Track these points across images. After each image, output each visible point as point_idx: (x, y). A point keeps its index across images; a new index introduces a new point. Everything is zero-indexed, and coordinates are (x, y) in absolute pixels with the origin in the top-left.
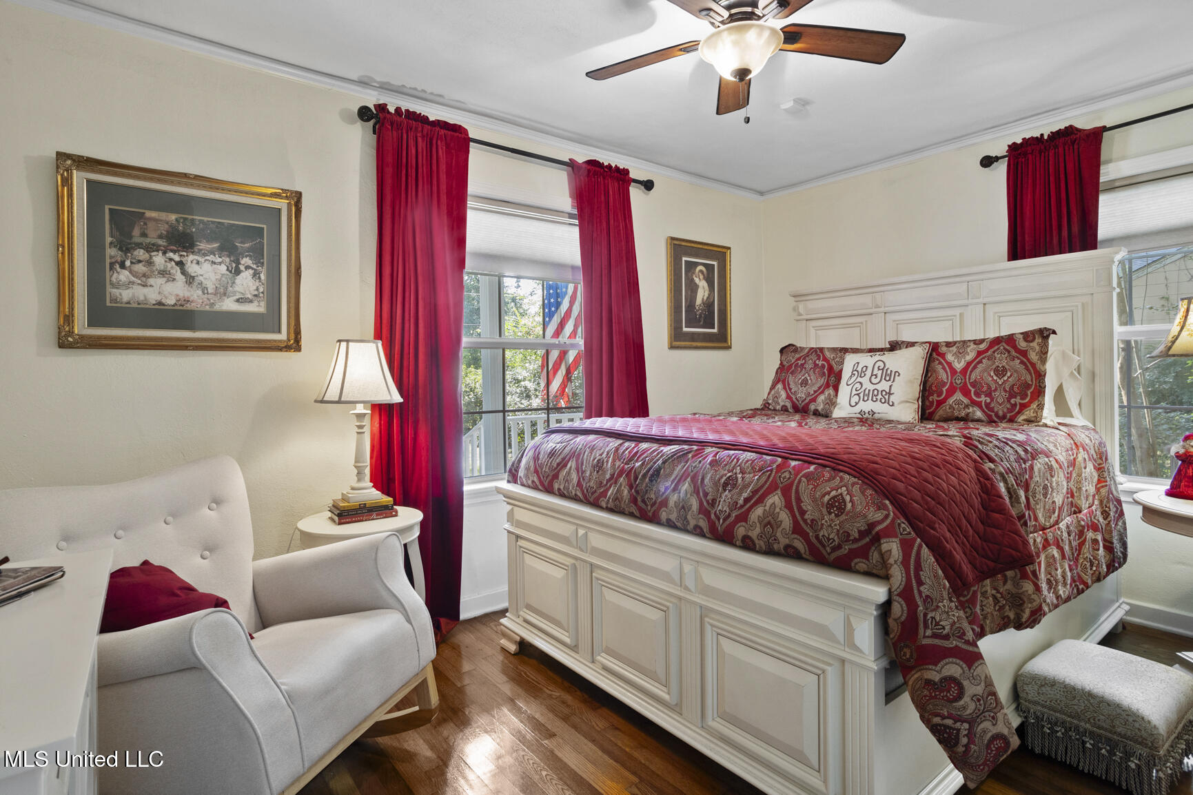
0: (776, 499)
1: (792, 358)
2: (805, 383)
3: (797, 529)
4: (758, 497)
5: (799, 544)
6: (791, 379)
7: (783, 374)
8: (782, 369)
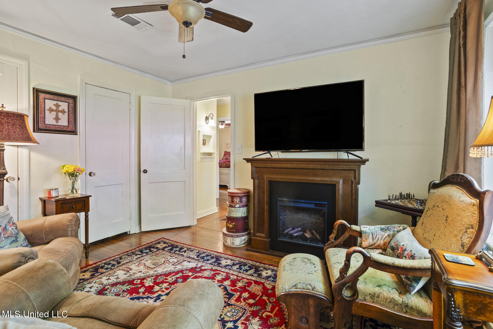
0: (224, 164)
1: (226, 153)
2: (227, 156)
3: (226, 166)
4: (223, 164)
5: (226, 167)
6: (226, 156)
7: (225, 155)
8: (224, 154)
